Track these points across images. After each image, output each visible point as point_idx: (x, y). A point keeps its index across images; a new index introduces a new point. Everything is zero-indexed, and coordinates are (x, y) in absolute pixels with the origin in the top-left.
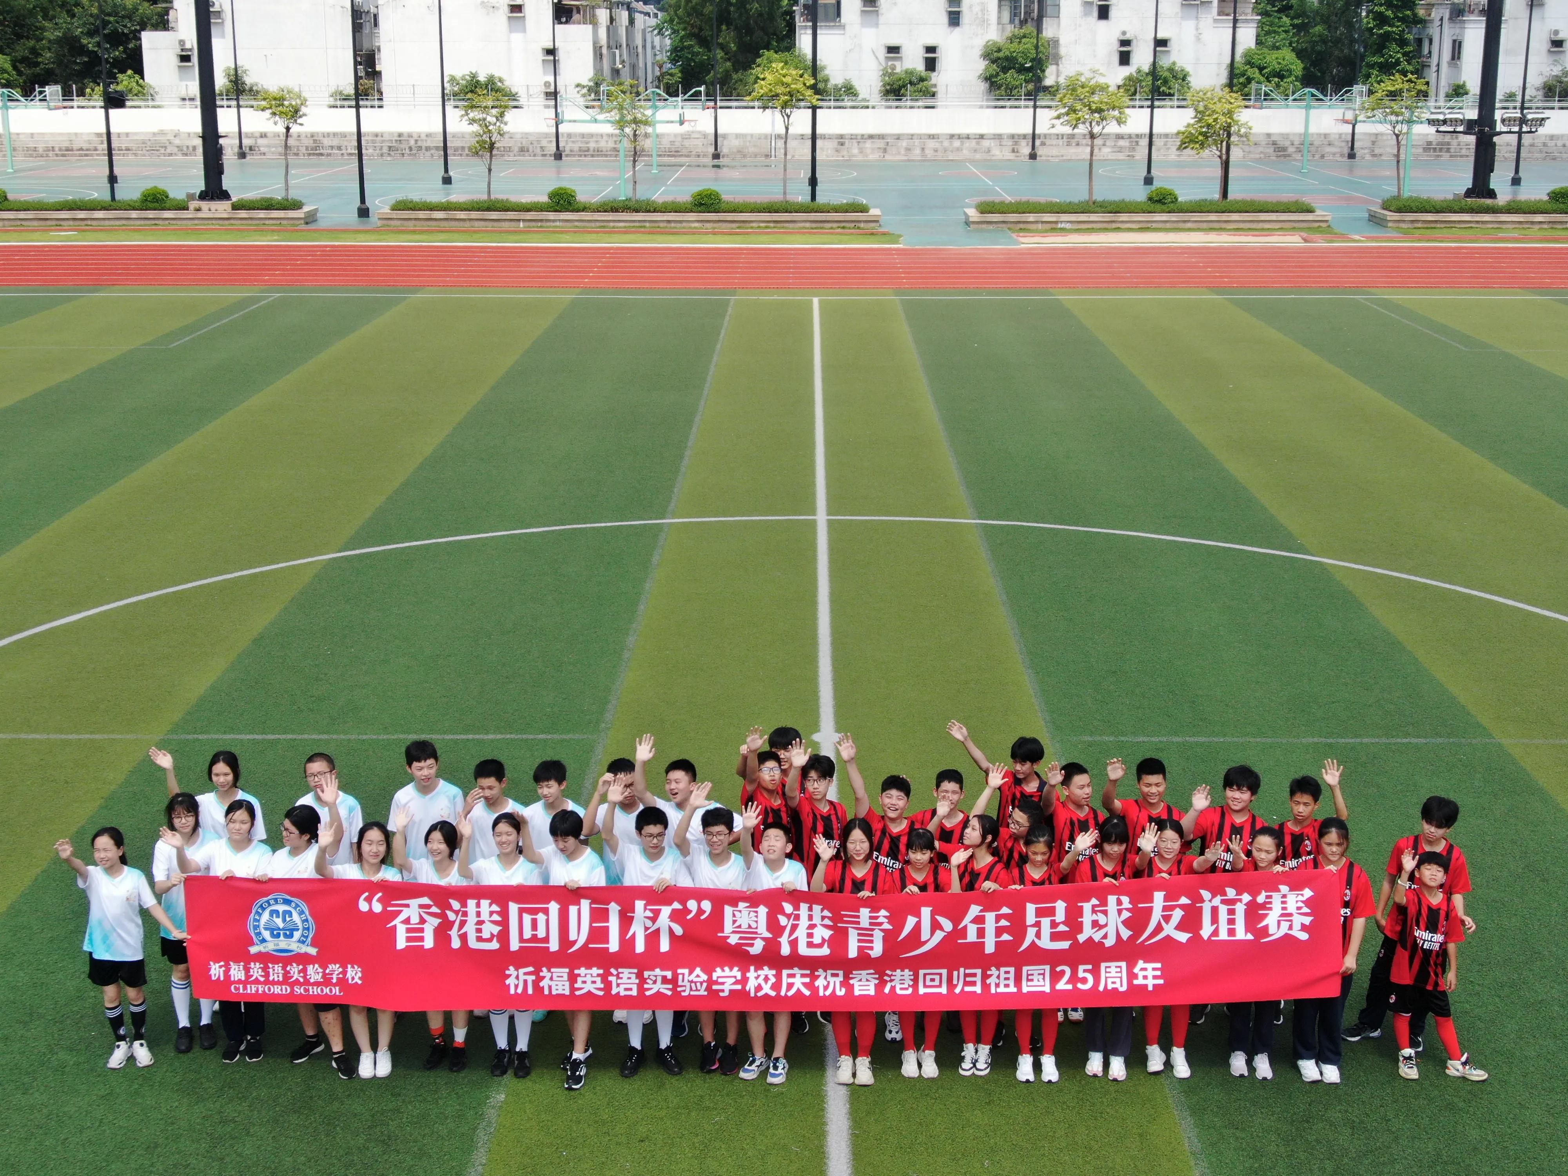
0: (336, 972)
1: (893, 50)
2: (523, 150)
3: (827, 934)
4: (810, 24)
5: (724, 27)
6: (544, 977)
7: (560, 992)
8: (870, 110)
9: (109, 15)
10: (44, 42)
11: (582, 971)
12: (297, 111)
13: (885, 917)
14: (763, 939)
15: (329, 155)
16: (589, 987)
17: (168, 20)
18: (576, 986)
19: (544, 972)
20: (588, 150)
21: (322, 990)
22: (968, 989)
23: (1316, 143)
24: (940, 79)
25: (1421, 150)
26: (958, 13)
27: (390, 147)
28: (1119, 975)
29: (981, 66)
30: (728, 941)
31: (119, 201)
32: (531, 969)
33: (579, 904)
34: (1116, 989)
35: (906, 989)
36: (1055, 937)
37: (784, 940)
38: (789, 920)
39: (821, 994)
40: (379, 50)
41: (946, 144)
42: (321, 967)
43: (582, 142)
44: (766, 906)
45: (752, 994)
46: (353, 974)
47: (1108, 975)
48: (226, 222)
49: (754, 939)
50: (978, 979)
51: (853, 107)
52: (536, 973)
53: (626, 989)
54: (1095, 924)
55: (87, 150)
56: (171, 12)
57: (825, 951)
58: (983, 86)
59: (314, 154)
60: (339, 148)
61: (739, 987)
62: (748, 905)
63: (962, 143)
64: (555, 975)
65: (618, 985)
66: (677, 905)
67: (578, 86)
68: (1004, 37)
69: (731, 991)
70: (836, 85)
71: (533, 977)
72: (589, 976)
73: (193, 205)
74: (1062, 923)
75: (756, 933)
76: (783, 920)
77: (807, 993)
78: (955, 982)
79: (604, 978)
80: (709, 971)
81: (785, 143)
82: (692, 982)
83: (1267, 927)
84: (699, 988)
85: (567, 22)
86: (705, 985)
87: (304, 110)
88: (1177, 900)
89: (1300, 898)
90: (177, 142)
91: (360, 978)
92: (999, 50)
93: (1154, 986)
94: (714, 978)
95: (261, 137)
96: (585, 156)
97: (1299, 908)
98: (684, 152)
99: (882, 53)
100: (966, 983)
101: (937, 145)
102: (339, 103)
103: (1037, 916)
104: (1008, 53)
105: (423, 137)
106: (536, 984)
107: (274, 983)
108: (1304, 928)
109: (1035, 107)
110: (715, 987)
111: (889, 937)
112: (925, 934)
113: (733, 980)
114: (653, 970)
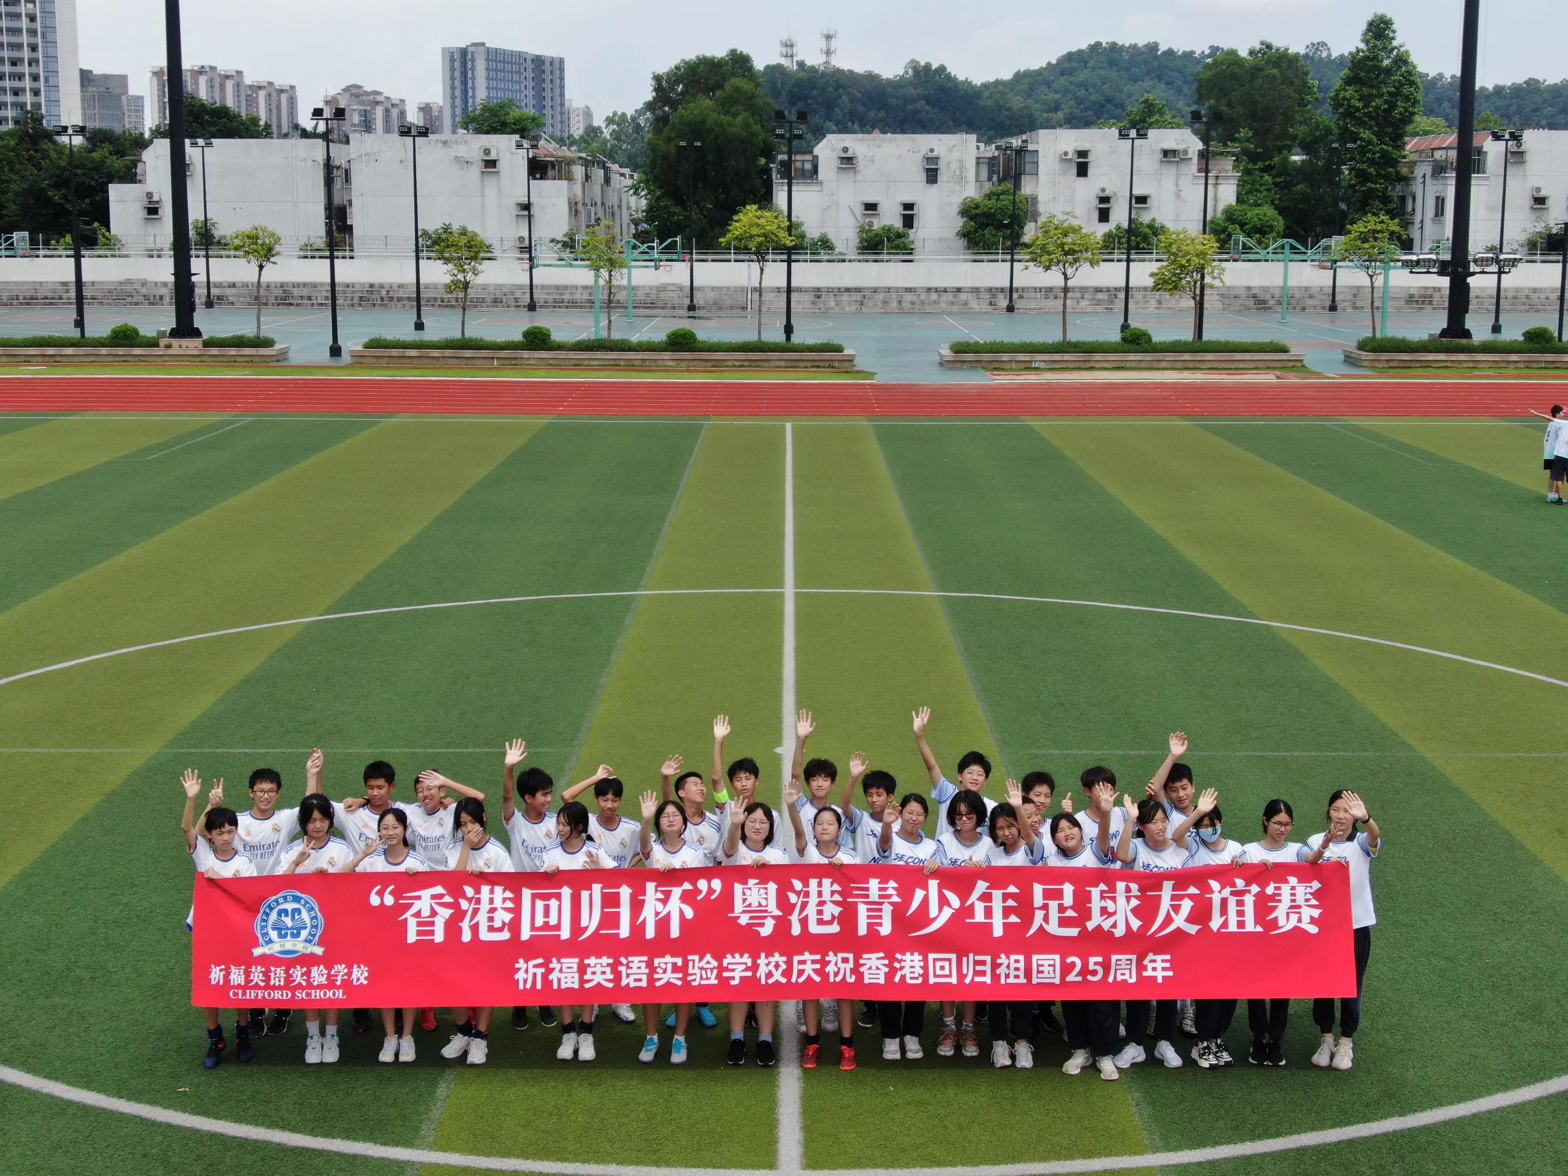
0: (342, 974)
1: (871, 207)
2: (496, 301)
3: (837, 910)
4: (786, 181)
5: (700, 185)
6: (553, 969)
7: (570, 985)
8: (847, 264)
9: (77, 167)
10: (10, 194)
11: (592, 961)
12: (270, 249)
13: (894, 888)
14: (774, 917)
15: (299, 305)
16: (599, 979)
17: (136, 174)
18: (586, 977)
19: (554, 964)
20: (563, 302)
21: (325, 994)
22: (977, 979)
23: (1297, 296)
24: (918, 235)
25: (1403, 303)
26: (936, 170)
27: (361, 298)
28: (1129, 967)
29: (959, 223)
30: (739, 921)
31: (89, 338)
32: (540, 961)
33: (590, 889)
34: (1126, 980)
35: (917, 978)
36: (1064, 922)
37: (794, 918)
38: (799, 897)
39: (831, 980)
40: (351, 204)
41: (923, 297)
42: (326, 968)
43: (556, 294)
44: (775, 882)
45: (763, 982)
46: (359, 975)
47: (1118, 967)
48: (197, 359)
49: (765, 917)
50: (988, 968)
51: (829, 261)
52: (545, 965)
53: (636, 980)
54: (1104, 911)
55: (52, 299)
56: (140, 165)
57: (835, 928)
58: (962, 243)
59: (283, 304)
60: (309, 298)
61: (749, 974)
62: (757, 881)
63: (939, 296)
64: (565, 966)
65: (628, 975)
66: (687, 886)
67: (552, 241)
68: (982, 195)
69: (742, 978)
70: (812, 239)
71: (543, 970)
72: (598, 966)
73: (163, 342)
74: (1071, 907)
75: (766, 911)
76: (793, 898)
77: (817, 979)
78: (965, 972)
79: (614, 967)
80: (719, 958)
81: (760, 295)
82: (702, 969)
83: (1276, 918)
84: (709, 976)
85: (541, 178)
86: (715, 971)
87: (277, 248)
88: (1186, 890)
89: (1309, 890)
90: (144, 291)
91: (366, 978)
92: (977, 206)
93: (1164, 977)
94: (725, 965)
95: (229, 287)
96: (560, 307)
97: (1307, 900)
98: (660, 304)
99: (859, 210)
100: (977, 973)
101: (914, 298)
102: (309, 253)
103: (1044, 899)
104: (985, 209)
105: (395, 288)
106: (545, 976)
107: (274, 988)
108: (1313, 921)
109: (1012, 261)
110: (725, 974)
111: (898, 912)
112: (933, 911)
113: (744, 967)
114: (663, 956)
